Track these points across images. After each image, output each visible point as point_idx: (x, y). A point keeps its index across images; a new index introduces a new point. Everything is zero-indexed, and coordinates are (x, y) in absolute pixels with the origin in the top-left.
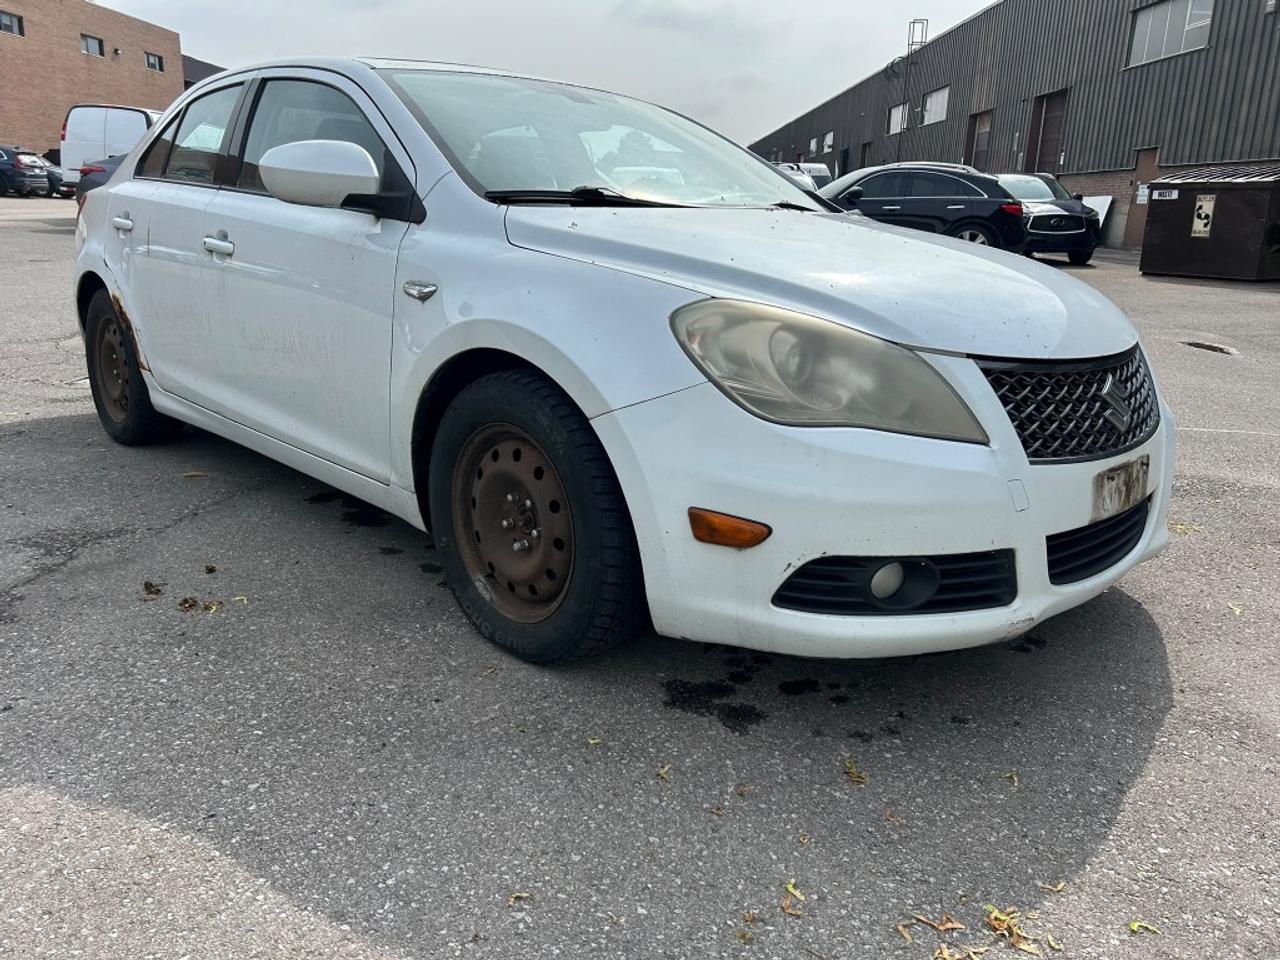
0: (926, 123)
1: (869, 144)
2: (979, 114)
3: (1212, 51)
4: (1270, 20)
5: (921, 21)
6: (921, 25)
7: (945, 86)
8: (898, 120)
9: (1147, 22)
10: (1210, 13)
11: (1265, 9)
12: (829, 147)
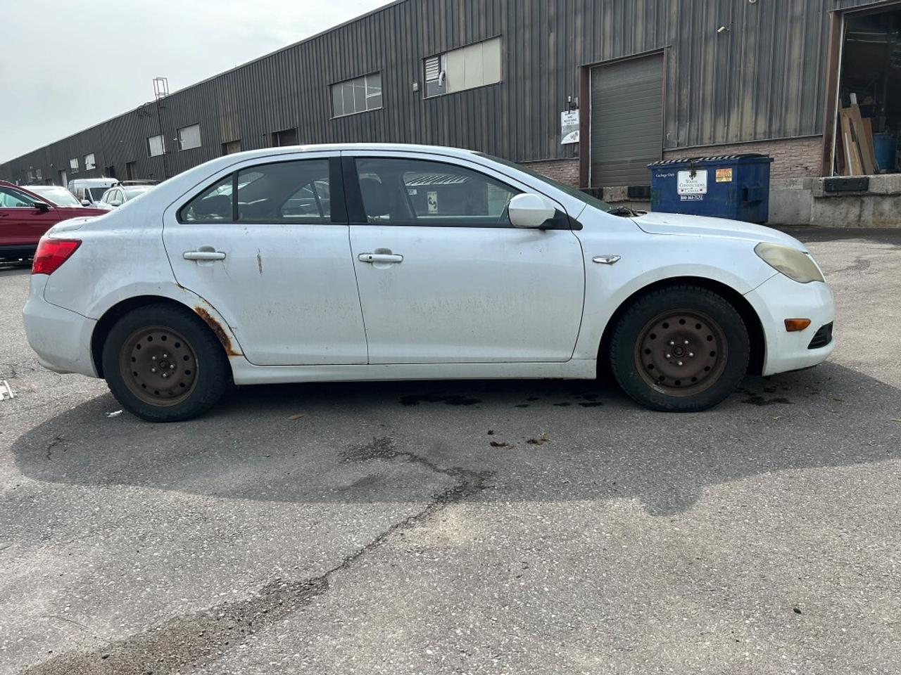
0: (183, 149)
1: (133, 163)
2: (228, 143)
3: (386, 111)
4: (417, 94)
5: (162, 79)
6: (161, 82)
7: (197, 124)
8: (157, 146)
9: (340, 92)
10: (380, 89)
11: (412, 89)
12: (93, 165)
